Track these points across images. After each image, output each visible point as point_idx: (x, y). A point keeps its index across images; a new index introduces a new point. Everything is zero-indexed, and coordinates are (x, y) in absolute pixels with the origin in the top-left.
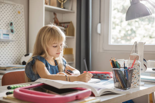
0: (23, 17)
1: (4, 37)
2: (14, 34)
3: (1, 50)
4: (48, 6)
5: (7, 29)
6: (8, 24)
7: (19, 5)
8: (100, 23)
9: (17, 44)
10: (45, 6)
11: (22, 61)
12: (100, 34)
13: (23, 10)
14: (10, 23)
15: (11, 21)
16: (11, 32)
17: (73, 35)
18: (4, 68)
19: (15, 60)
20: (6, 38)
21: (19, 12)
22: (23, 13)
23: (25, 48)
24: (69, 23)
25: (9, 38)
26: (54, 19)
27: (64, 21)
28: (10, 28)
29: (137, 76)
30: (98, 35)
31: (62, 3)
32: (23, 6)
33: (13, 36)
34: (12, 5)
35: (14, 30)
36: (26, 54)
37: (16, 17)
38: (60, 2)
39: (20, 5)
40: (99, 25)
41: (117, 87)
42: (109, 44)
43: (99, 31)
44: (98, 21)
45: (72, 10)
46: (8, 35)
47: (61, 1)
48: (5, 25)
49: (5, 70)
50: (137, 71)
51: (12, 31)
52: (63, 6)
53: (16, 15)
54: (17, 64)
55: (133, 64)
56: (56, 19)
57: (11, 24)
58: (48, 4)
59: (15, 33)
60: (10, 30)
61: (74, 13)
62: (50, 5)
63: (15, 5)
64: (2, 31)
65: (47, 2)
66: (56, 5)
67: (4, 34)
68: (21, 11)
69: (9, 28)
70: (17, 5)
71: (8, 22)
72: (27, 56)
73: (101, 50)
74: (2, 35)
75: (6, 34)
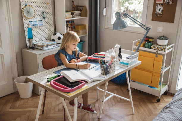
0: (51, 6)
1: (39, 23)
6: (41, 13)
8: (105, 7)
9: (48, 26)
11: (52, 39)
12: (105, 16)
14: (42, 12)
15: (43, 11)
17: (86, 16)
19: (47, 37)
20: (41, 23)
21: (48, 3)
22: (51, 3)
23: (53, 28)
24: (83, 7)
25: (42, 23)
26: (72, 5)
27: (80, 5)
28: (43, 16)
29: (113, 67)
33: (44, 21)
36: (54, 33)
37: (46, 7)
40: (105, 9)
41: (102, 74)
43: (104, 14)
44: (105, 6)
46: (42, 21)
48: (39, 14)
49: (42, 47)
50: (113, 64)
51: (44, 18)
53: (46, 5)
55: (112, 61)
56: (73, 6)
57: (43, 13)
59: (46, 19)
64: (38, 18)
68: (49, 2)
69: (42, 16)
71: (41, 11)
72: (55, 36)
73: (106, 27)
74: (38, 21)
75: (41, 21)
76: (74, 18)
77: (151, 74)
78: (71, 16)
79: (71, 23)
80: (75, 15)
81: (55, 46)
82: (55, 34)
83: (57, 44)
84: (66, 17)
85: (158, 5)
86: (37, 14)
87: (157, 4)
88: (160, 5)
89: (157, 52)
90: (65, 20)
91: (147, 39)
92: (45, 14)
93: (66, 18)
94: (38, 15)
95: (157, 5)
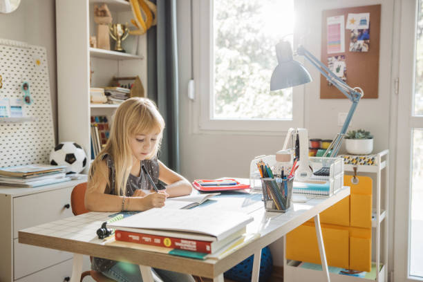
0: (46, 70)
1: (12, 113)
2: (30, 106)
3: (1, 139)
4: (95, 50)
5: (18, 96)
6: (19, 86)
7: (37, 47)
8: (192, 79)
9: (37, 124)
10: (90, 49)
11: (51, 160)
12: (192, 101)
13: (45, 57)
14: (22, 84)
15: (25, 81)
16: (25, 102)
18: (21, 175)
19: (35, 157)
20: (17, 113)
21: (38, 62)
22: (46, 64)
23: (52, 131)
24: (134, 79)
25: (21, 113)
28: (24, 94)
30: (190, 102)
31: (119, 42)
32: (45, 50)
33: (28, 110)
34: (25, 48)
35: (31, 97)
37: (32, 72)
38: (115, 38)
39: (39, 48)
40: (191, 83)
42: (211, 119)
43: (191, 95)
44: (190, 77)
45: (137, 54)
46: (20, 107)
47: (117, 37)
48: (14, 88)
49: (24, 177)
51: (27, 100)
52: (121, 48)
53: (33, 67)
54: (38, 163)
57: (25, 86)
58: (95, 45)
59: (32, 104)
60: (24, 99)
61: (142, 59)
62: (97, 47)
63: (30, 48)
64: (9, 100)
65: (92, 43)
66: (109, 48)
67: (12, 107)
68: (42, 61)
69: (21, 95)
70: (33, 47)
71: (19, 81)
72: (58, 151)
73: (196, 130)
74: (8, 108)
75: (17, 107)
76: (112, 103)
77: (345, 233)
78: (105, 98)
79: (99, 123)
80: (113, 97)
81: (61, 178)
82: (59, 147)
83: (68, 174)
84: (91, 97)
85: (334, 58)
86: (8, 88)
87: (330, 56)
88: (337, 57)
89: (355, 169)
90: (90, 106)
91: (315, 145)
92: (30, 89)
93: (91, 102)
94: (11, 92)
95: (330, 59)
